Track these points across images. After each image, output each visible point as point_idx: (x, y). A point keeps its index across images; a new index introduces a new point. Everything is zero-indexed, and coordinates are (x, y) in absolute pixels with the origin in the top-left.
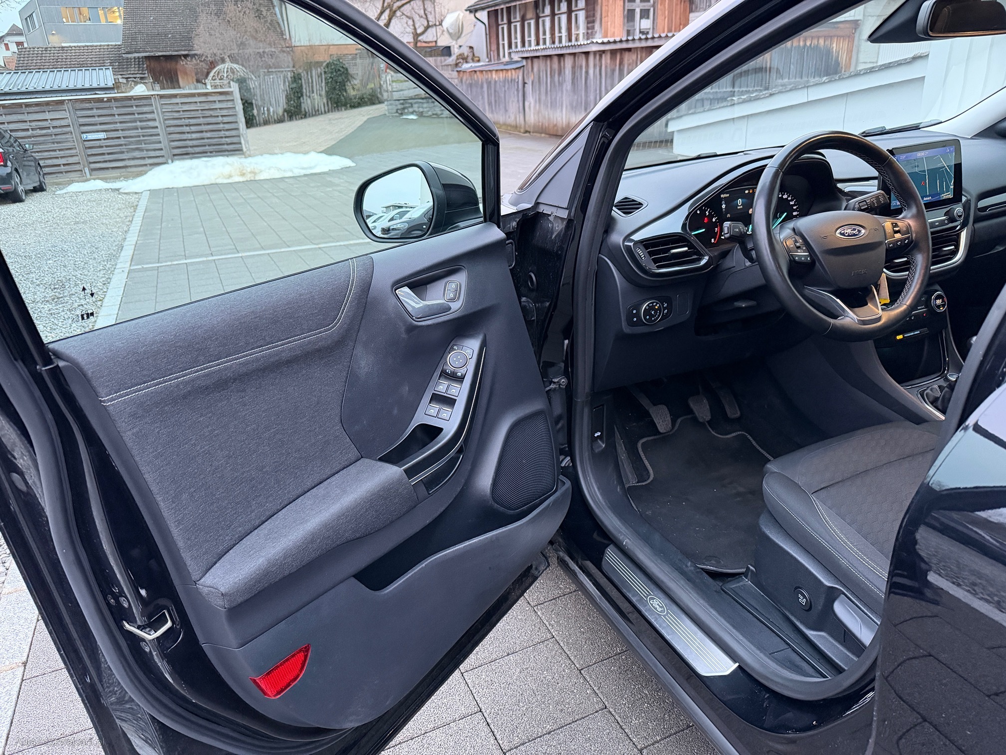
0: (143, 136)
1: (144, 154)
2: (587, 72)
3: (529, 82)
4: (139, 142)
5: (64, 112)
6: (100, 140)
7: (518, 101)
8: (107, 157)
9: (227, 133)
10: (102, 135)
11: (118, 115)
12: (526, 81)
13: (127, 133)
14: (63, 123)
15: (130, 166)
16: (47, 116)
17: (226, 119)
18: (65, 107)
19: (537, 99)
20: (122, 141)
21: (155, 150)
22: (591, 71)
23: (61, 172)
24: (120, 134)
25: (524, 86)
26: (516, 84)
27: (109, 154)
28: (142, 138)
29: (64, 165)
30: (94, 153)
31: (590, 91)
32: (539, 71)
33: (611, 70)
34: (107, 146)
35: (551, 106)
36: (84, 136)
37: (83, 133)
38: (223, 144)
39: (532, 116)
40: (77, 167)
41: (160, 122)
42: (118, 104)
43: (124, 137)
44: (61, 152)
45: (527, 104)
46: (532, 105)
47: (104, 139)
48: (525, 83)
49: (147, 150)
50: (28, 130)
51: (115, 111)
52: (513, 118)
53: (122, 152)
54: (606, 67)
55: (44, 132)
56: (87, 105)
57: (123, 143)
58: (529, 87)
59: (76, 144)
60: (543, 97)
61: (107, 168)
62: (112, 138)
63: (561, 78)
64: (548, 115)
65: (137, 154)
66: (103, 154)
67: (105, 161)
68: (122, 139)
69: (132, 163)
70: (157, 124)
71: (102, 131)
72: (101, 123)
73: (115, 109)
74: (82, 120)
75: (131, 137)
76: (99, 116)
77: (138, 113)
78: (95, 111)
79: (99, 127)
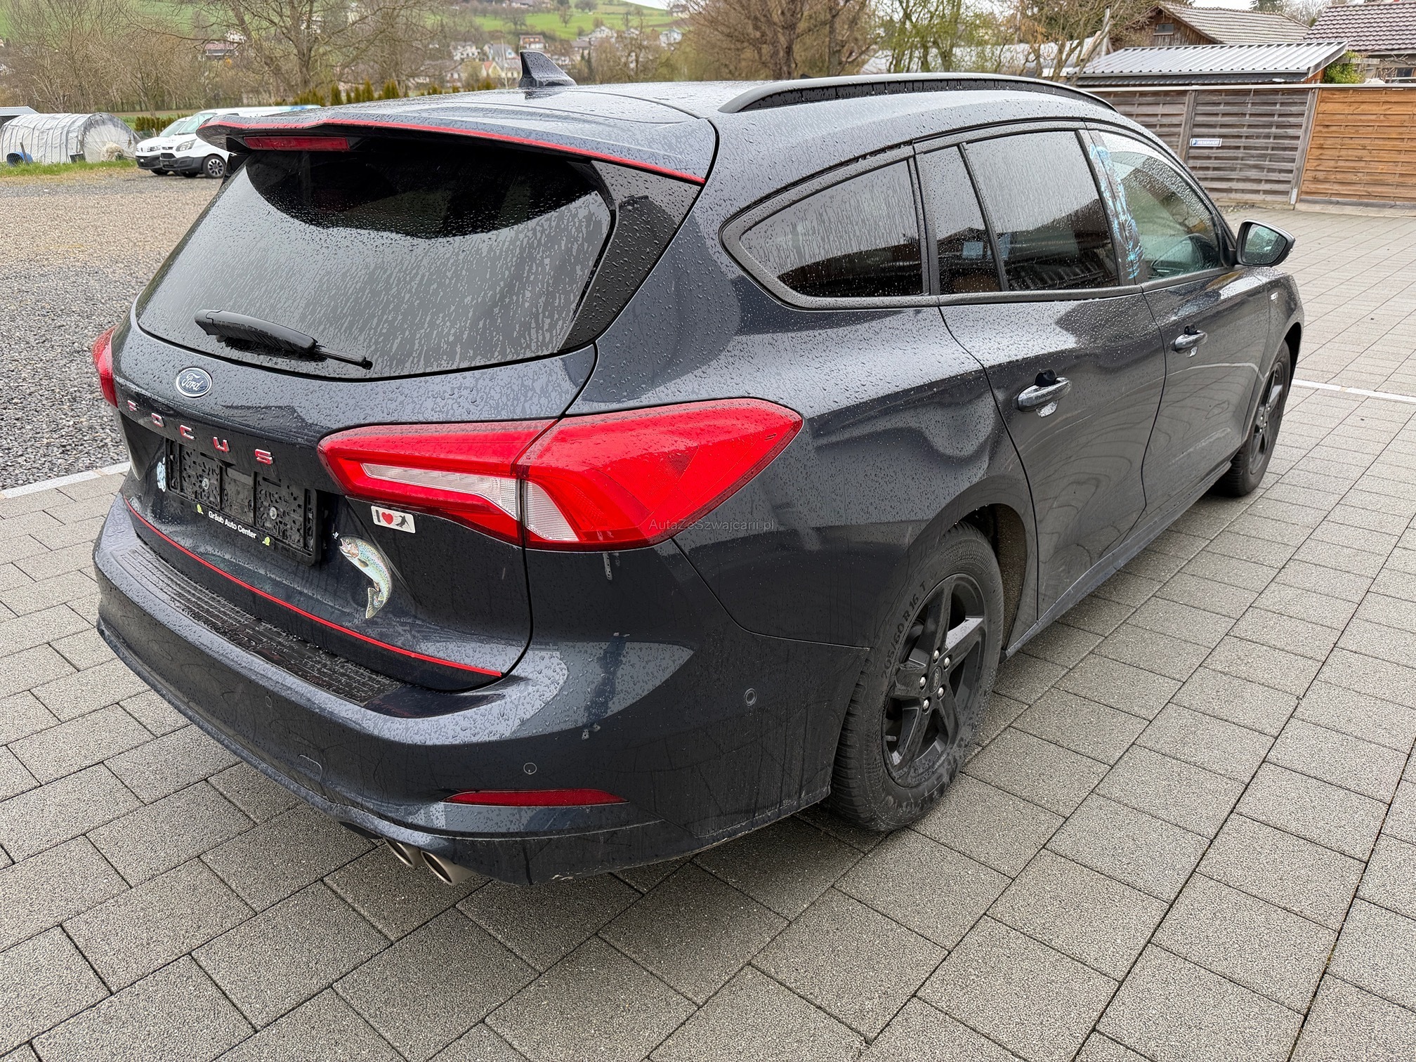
0: (1273, 149)
1: (1263, 175)
4: (1263, 156)
5: (1181, 106)
6: (1211, 148)
8: (1211, 174)
10: (1216, 142)
11: (1251, 115)
13: (1251, 142)
14: (1175, 120)
15: (1236, 191)
16: (1160, 110)
18: (1186, 99)
20: (1240, 153)
21: (1281, 171)
24: (1242, 142)
27: (1215, 169)
28: (1269, 152)
30: (1196, 165)
34: (1216, 158)
36: (1193, 141)
37: (1194, 136)
41: (1306, 132)
42: (1258, 99)
43: (1245, 148)
47: (1218, 148)
49: (1270, 170)
51: (1249, 109)
53: (1233, 169)
56: (1218, 98)
57: (1240, 155)
62: (1229, 148)
65: (1253, 174)
66: (1207, 168)
68: (1242, 150)
70: (1300, 132)
71: (1220, 136)
72: (1222, 126)
73: (1249, 105)
74: (1200, 119)
75: (1256, 148)
76: (1224, 115)
77: (1280, 115)
78: (1222, 107)
79: (1218, 131)
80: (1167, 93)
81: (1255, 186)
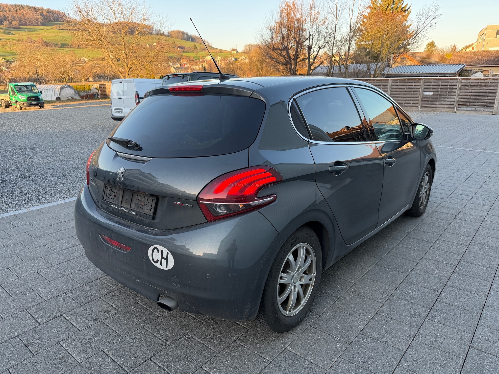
1: (446, 103)
4: (445, 98)
5: (420, 83)
6: (430, 95)
8: (430, 102)
9: (489, 98)
10: (431, 93)
11: (441, 86)
13: (442, 93)
14: (418, 87)
15: (438, 107)
16: (414, 84)
17: (490, 91)
18: (422, 81)
21: (451, 102)
23: (410, 106)
24: (439, 93)
27: (431, 101)
28: (447, 96)
29: (412, 103)
30: (425, 100)
34: (431, 98)
36: (424, 93)
37: (424, 92)
38: (485, 103)
40: (417, 105)
41: (458, 90)
42: (443, 81)
43: (440, 95)
44: (413, 99)
47: (432, 95)
49: (447, 101)
50: (405, 89)
51: (440, 84)
53: (437, 101)
55: (410, 90)
56: (430, 81)
57: (438, 97)
59: (420, 96)
61: (428, 107)
62: (435, 95)
65: (443, 102)
66: (429, 101)
67: (428, 104)
69: (439, 106)
70: (456, 91)
71: (432, 92)
72: (433, 89)
73: (441, 83)
74: (426, 87)
75: (443, 95)
76: (433, 86)
77: (450, 86)
78: (432, 83)
79: (431, 90)
80: (415, 79)
81: (443, 106)
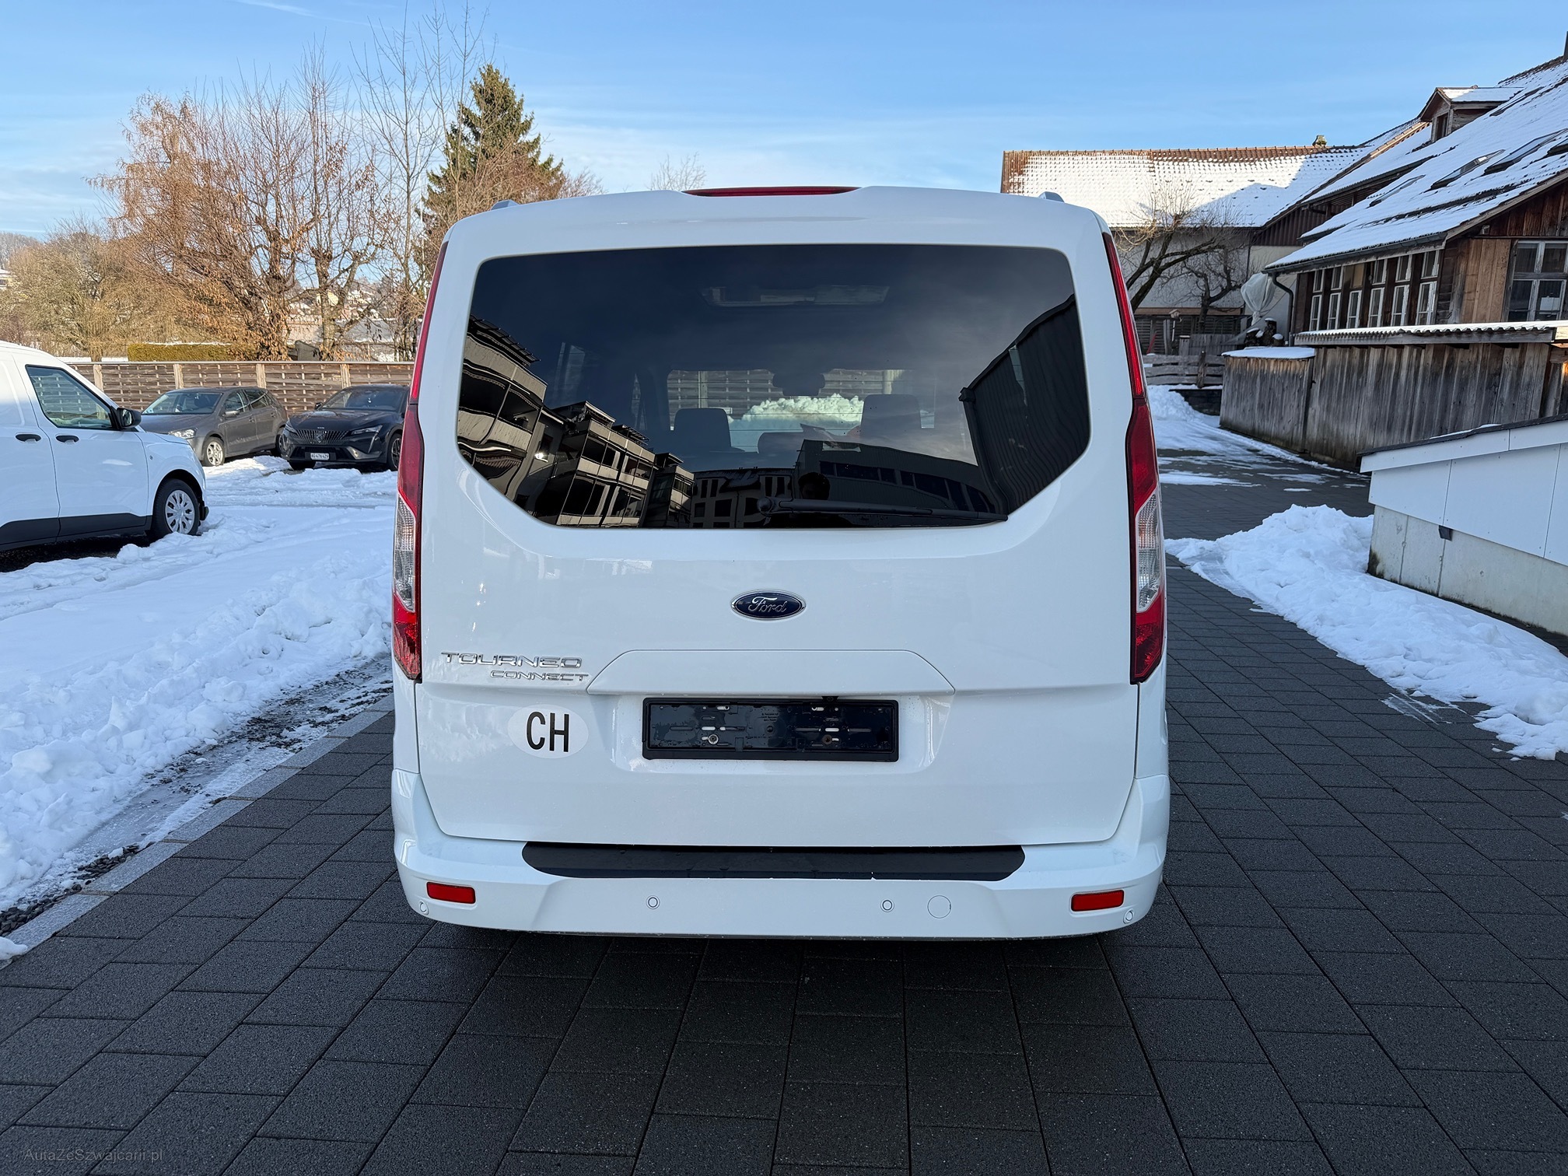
2: (1397, 375)
3: (1318, 381)
7: (1298, 406)
12: (1314, 379)
19: (1326, 406)
22: (1403, 373)
25: (1310, 386)
26: (1299, 382)
31: (1399, 402)
32: (1333, 366)
33: (1432, 374)
35: (1343, 417)
39: (1316, 430)
45: (1311, 411)
46: (1317, 414)
48: (1311, 382)
52: (1288, 429)
54: (1425, 369)
58: (1316, 388)
60: (1334, 405)
63: (1360, 380)
64: (1337, 429)
